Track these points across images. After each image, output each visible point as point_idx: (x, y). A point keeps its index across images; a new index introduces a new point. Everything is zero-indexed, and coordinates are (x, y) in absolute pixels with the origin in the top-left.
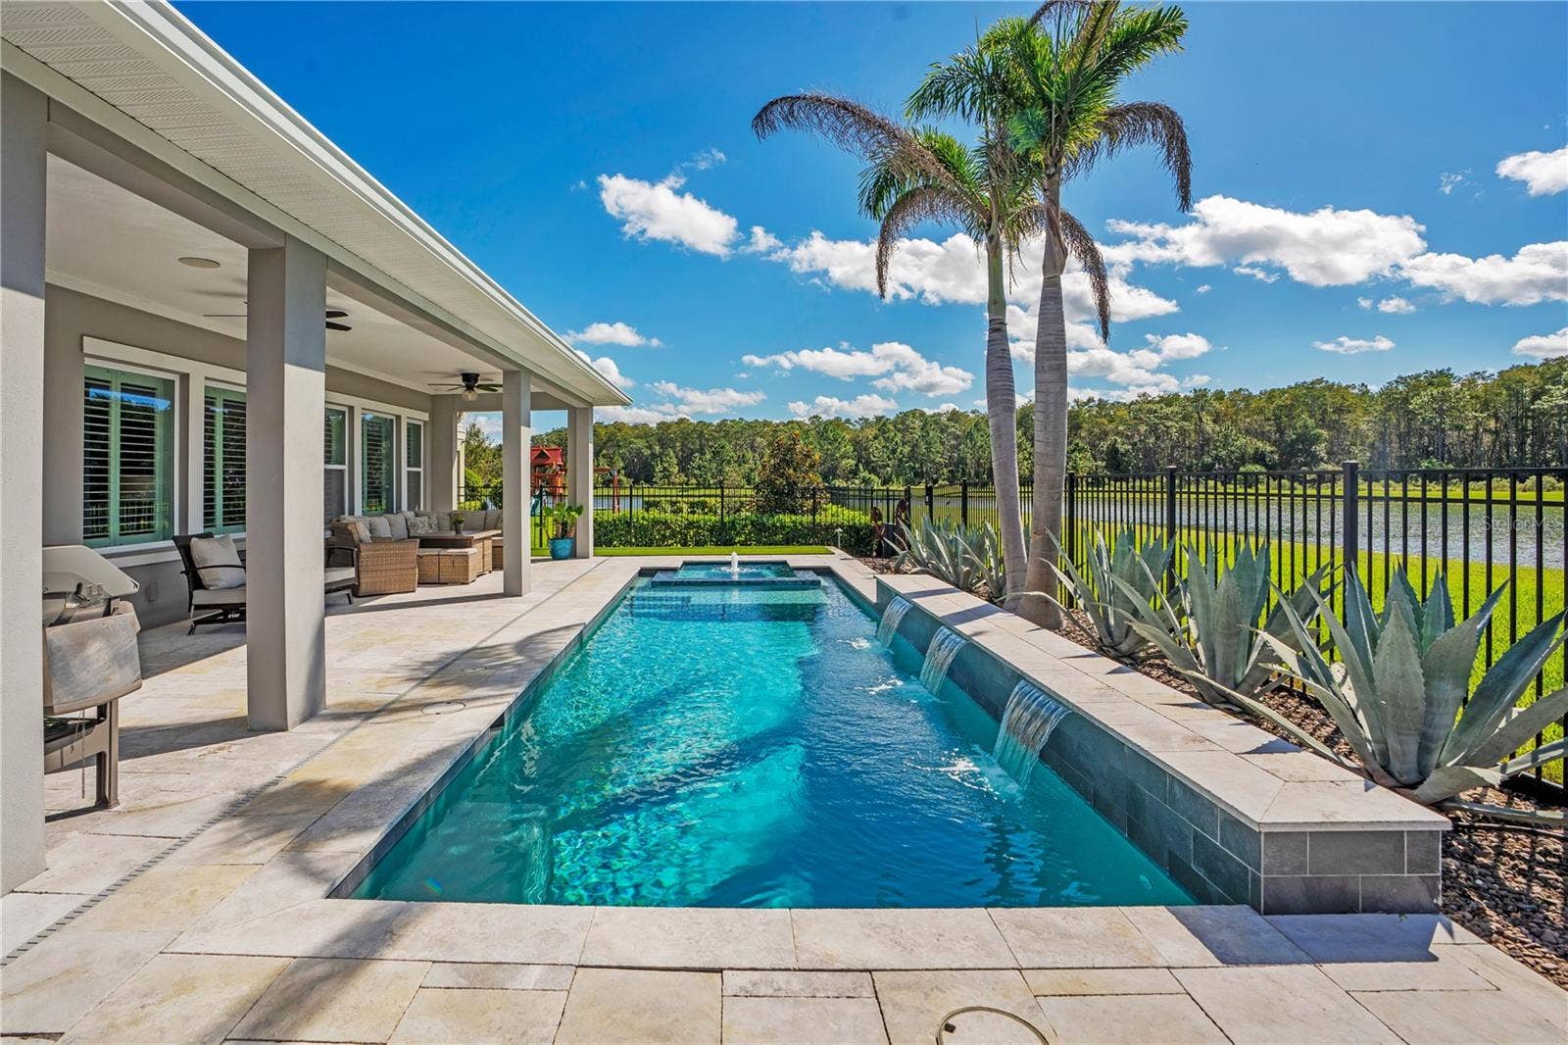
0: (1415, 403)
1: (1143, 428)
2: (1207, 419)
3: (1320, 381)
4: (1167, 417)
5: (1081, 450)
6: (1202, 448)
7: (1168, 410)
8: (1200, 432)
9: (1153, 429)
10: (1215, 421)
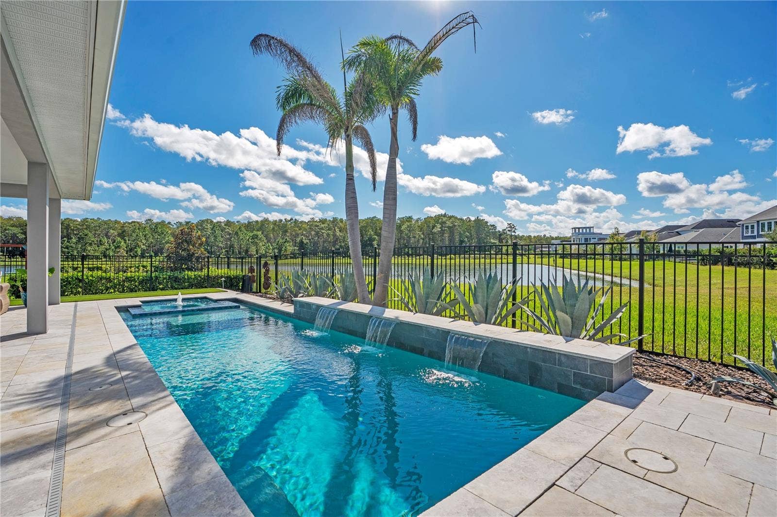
0: (403, 227)
1: (313, 233)
2: (337, 230)
3: (375, 217)
4: (322, 229)
5: (288, 242)
6: (335, 243)
7: (323, 226)
8: (335, 235)
9: (317, 234)
10: (340, 231)
